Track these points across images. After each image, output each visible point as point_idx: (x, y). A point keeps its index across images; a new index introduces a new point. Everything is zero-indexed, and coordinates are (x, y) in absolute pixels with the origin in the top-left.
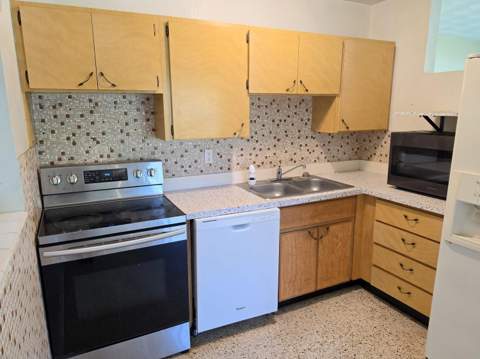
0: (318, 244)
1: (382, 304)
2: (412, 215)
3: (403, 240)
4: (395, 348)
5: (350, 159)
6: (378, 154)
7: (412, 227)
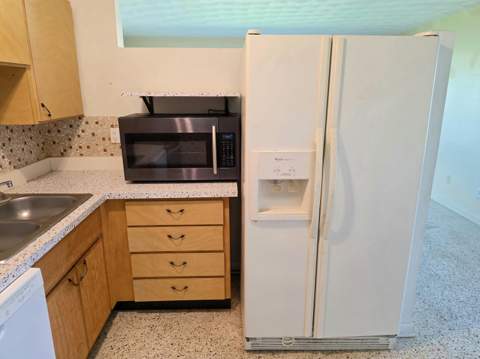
0: (79, 291)
1: (153, 315)
2: (175, 207)
3: (170, 237)
4: (205, 351)
5: (38, 160)
6: (75, 146)
7: (177, 219)
